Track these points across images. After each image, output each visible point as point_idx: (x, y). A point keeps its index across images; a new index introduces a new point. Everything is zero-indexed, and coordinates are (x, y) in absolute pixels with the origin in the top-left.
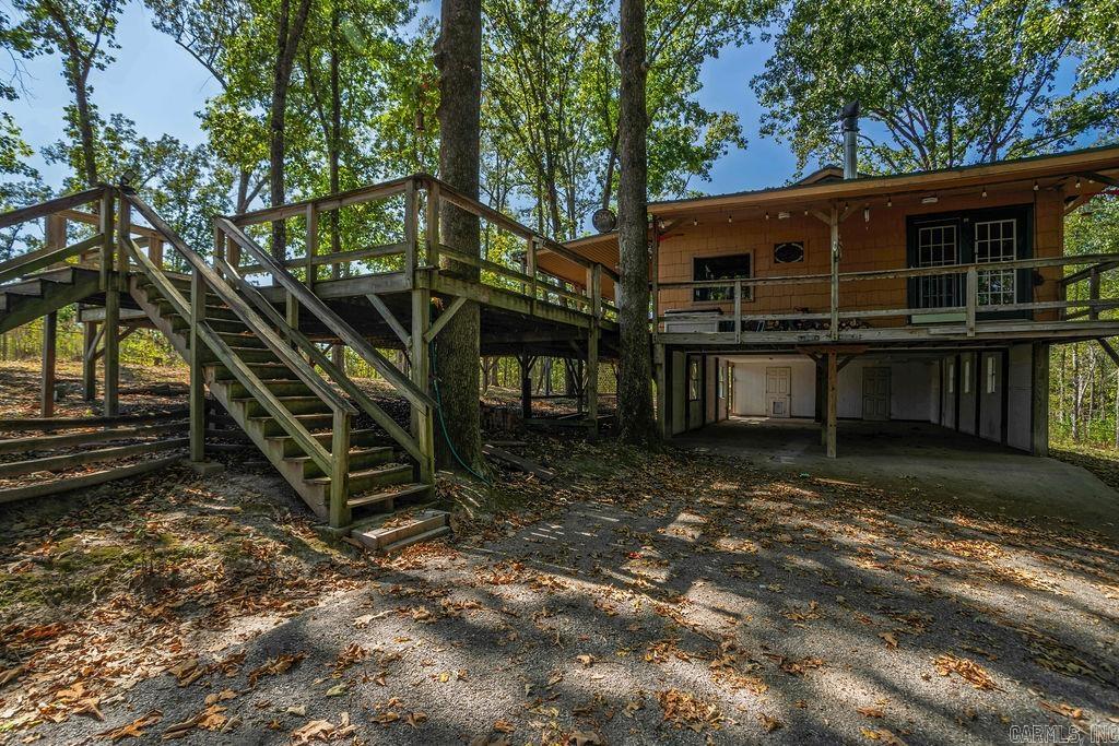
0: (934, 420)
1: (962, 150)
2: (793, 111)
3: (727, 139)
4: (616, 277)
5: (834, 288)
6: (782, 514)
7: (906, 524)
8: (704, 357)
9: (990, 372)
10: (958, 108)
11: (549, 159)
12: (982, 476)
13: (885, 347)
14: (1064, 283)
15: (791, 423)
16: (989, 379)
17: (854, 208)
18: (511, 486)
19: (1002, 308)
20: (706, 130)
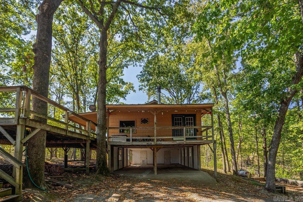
0: (180, 163)
1: (184, 100)
2: (147, 85)
3: (130, 89)
4: (96, 125)
5: (155, 131)
6: (142, 191)
7: (172, 190)
8: (123, 148)
9: (190, 151)
10: (182, 91)
11: (77, 87)
12: (188, 176)
13: (168, 146)
14: (202, 132)
15: (147, 166)
16: (190, 153)
17: (160, 111)
18: (55, 191)
19: (191, 137)
20: (125, 86)
